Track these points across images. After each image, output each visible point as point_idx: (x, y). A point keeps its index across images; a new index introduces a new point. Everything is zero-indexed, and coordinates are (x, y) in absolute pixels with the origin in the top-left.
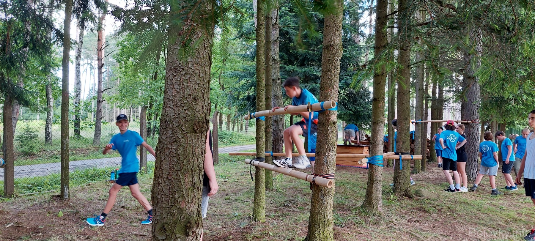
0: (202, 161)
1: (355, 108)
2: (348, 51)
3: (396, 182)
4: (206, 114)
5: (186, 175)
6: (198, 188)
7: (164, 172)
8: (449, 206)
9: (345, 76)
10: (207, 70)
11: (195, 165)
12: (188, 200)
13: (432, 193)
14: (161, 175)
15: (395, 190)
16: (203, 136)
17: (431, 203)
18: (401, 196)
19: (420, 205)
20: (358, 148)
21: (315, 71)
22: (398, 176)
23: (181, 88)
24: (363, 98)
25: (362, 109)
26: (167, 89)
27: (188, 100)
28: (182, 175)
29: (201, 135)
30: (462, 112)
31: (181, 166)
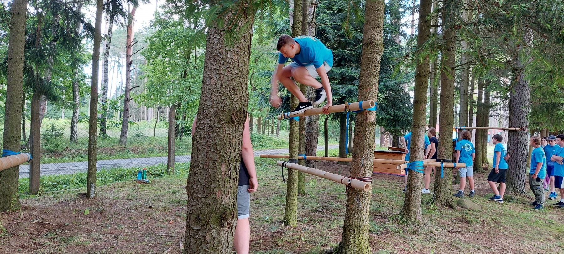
0: (238, 152)
1: (394, 113)
2: (388, 51)
3: (436, 191)
4: (244, 105)
5: (222, 165)
6: (234, 179)
7: (200, 162)
8: (493, 217)
9: (385, 78)
10: (246, 60)
11: (231, 156)
12: (224, 191)
13: (475, 204)
14: (197, 164)
15: (435, 199)
16: (240, 127)
17: (474, 215)
18: (442, 206)
19: (463, 215)
20: (397, 155)
21: (353, 72)
22: (439, 185)
23: (220, 78)
24: (403, 102)
25: (401, 114)
26: (206, 79)
27: (226, 89)
28: (218, 165)
29: (239, 126)
30: (509, 118)
31: (218, 156)
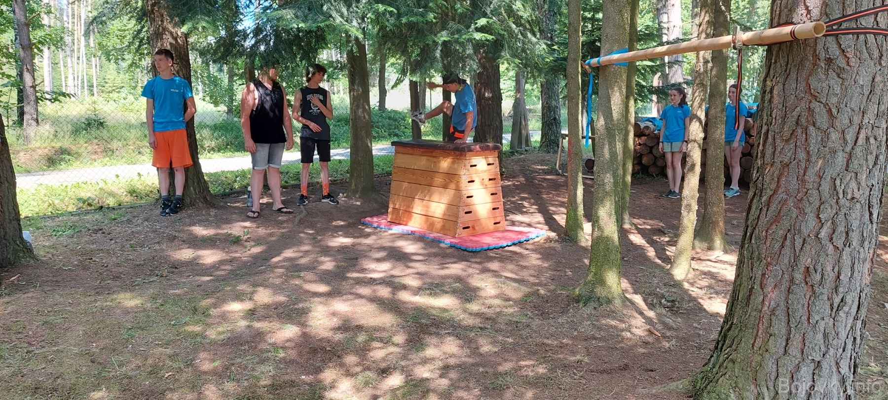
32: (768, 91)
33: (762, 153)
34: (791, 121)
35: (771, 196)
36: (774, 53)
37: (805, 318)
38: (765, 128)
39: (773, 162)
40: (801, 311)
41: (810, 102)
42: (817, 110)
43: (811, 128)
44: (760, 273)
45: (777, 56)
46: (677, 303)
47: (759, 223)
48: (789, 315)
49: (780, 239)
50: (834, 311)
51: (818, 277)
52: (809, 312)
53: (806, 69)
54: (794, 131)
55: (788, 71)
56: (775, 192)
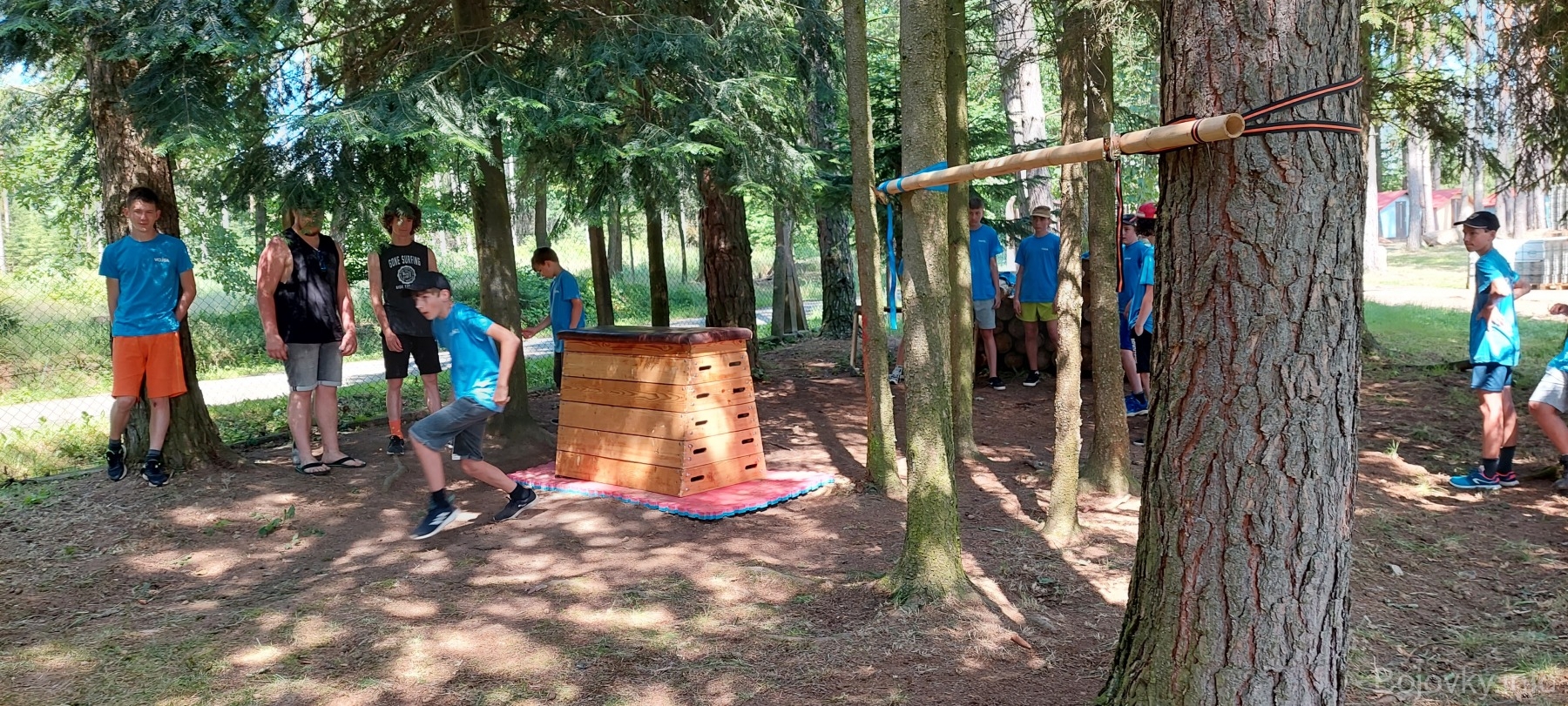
32: (1165, 227)
33: (1163, 329)
34: (1204, 275)
35: (1182, 399)
36: (1170, 165)
37: (1252, 601)
38: (1165, 287)
39: (1182, 343)
40: (1245, 590)
41: (1232, 243)
42: (1243, 256)
43: (1236, 285)
44: (1175, 528)
45: (1175, 169)
46: (1057, 588)
47: (1168, 445)
48: (1226, 598)
49: (1202, 471)
50: (1298, 585)
51: (1268, 530)
52: (1258, 590)
53: (1220, 189)
54: (1210, 291)
55: (1193, 193)
56: (1189, 391)
